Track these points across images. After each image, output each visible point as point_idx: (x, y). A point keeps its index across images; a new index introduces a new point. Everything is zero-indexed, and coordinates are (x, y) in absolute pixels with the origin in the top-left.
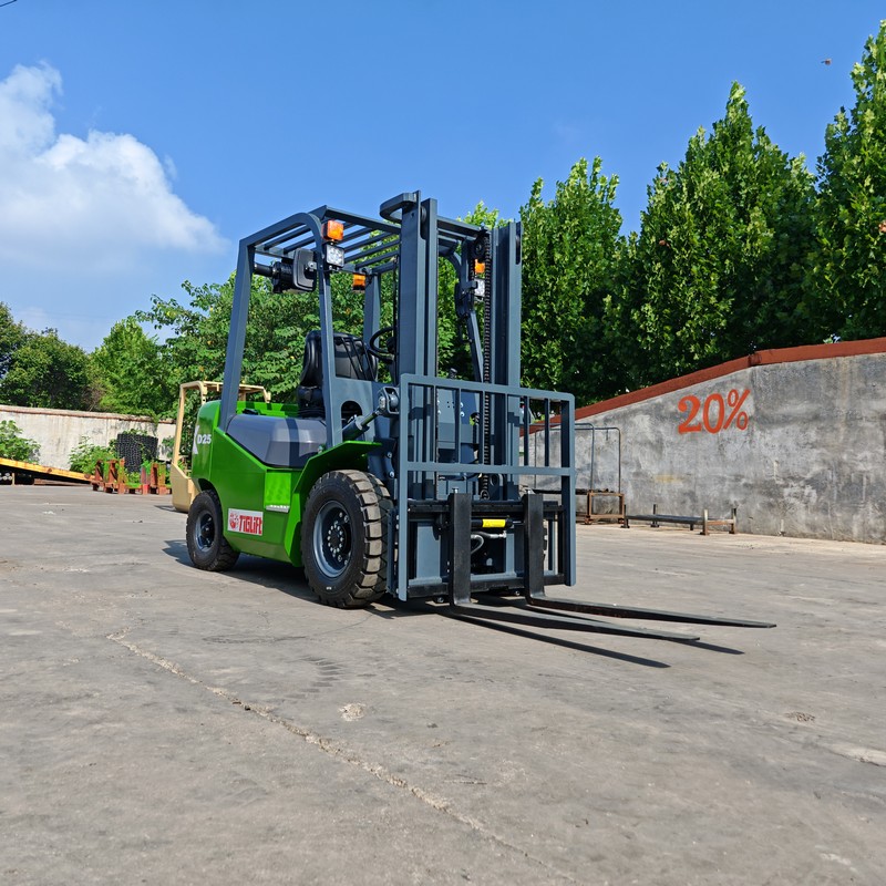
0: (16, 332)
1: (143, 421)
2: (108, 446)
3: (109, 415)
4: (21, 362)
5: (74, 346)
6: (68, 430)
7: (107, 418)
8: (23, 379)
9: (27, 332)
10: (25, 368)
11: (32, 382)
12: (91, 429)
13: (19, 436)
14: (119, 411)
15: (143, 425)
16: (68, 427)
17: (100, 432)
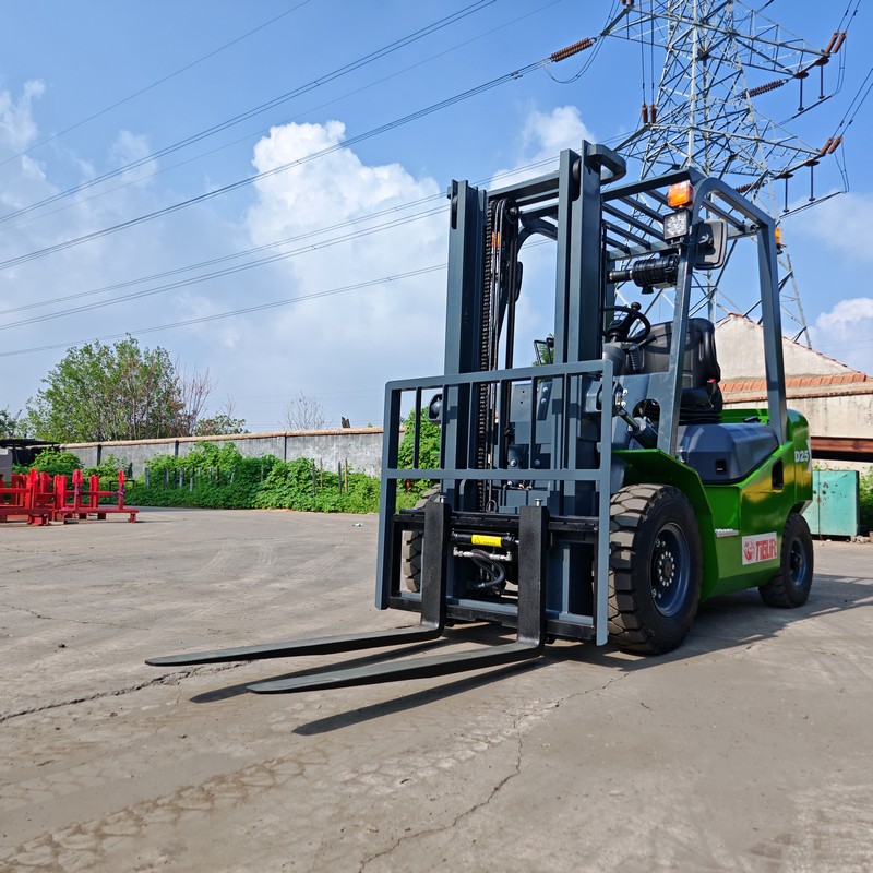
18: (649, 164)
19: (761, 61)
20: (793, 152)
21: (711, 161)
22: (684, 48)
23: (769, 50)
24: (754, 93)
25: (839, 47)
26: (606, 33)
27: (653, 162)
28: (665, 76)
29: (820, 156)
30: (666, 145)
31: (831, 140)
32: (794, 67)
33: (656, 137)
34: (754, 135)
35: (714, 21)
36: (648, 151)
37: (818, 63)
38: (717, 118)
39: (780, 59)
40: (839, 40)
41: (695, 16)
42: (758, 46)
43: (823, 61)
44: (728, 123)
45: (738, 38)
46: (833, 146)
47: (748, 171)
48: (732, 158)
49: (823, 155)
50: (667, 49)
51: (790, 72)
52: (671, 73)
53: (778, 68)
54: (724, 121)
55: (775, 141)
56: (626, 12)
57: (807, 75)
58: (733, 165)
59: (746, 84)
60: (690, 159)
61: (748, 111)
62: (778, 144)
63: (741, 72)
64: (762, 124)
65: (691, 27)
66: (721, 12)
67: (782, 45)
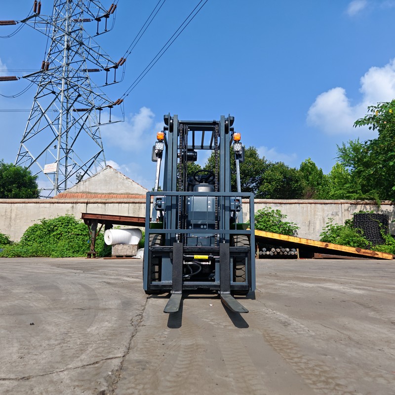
0: (262, 162)
1: (367, 204)
2: (344, 225)
3: (342, 201)
4: (267, 179)
5: (293, 168)
6: (315, 214)
7: (341, 204)
8: (269, 189)
9: (267, 163)
10: (270, 183)
11: (275, 190)
12: (331, 213)
13: (284, 221)
14: (348, 198)
15: (368, 207)
16: (315, 211)
17: (337, 214)
18: (42, 88)
19: (92, 59)
20: (104, 101)
21: (70, 94)
22: (60, 42)
23: (95, 55)
24: (89, 71)
25: (123, 63)
26: (24, 21)
27: (44, 87)
28: (50, 51)
29: (114, 105)
30: (51, 82)
31: (119, 100)
32: (105, 66)
33: (46, 77)
34: (89, 89)
35: (74, 35)
36: (41, 82)
37: (113, 67)
38: (73, 77)
39: (100, 60)
40: (123, 61)
41: (66, 29)
42: (91, 52)
43: (116, 67)
44: (78, 81)
45: (83, 46)
46: (119, 102)
47: (85, 103)
48: (79, 96)
49: (115, 105)
50: (52, 39)
51: (103, 67)
52: (53, 50)
53: (98, 64)
54: (76, 79)
55: (98, 94)
56: (35, 16)
57: (109, 71)
58: (79, 99)
59: (86, 66)
60: (63, 91)
61: (87, 78)
62: (99, 96)
63: (85, 61)
64: (93, 85)
65: (64, 34)
66: (77, 32)
67: (101, 55)
